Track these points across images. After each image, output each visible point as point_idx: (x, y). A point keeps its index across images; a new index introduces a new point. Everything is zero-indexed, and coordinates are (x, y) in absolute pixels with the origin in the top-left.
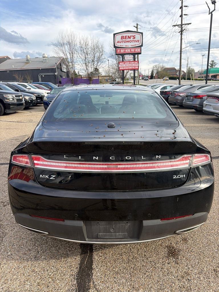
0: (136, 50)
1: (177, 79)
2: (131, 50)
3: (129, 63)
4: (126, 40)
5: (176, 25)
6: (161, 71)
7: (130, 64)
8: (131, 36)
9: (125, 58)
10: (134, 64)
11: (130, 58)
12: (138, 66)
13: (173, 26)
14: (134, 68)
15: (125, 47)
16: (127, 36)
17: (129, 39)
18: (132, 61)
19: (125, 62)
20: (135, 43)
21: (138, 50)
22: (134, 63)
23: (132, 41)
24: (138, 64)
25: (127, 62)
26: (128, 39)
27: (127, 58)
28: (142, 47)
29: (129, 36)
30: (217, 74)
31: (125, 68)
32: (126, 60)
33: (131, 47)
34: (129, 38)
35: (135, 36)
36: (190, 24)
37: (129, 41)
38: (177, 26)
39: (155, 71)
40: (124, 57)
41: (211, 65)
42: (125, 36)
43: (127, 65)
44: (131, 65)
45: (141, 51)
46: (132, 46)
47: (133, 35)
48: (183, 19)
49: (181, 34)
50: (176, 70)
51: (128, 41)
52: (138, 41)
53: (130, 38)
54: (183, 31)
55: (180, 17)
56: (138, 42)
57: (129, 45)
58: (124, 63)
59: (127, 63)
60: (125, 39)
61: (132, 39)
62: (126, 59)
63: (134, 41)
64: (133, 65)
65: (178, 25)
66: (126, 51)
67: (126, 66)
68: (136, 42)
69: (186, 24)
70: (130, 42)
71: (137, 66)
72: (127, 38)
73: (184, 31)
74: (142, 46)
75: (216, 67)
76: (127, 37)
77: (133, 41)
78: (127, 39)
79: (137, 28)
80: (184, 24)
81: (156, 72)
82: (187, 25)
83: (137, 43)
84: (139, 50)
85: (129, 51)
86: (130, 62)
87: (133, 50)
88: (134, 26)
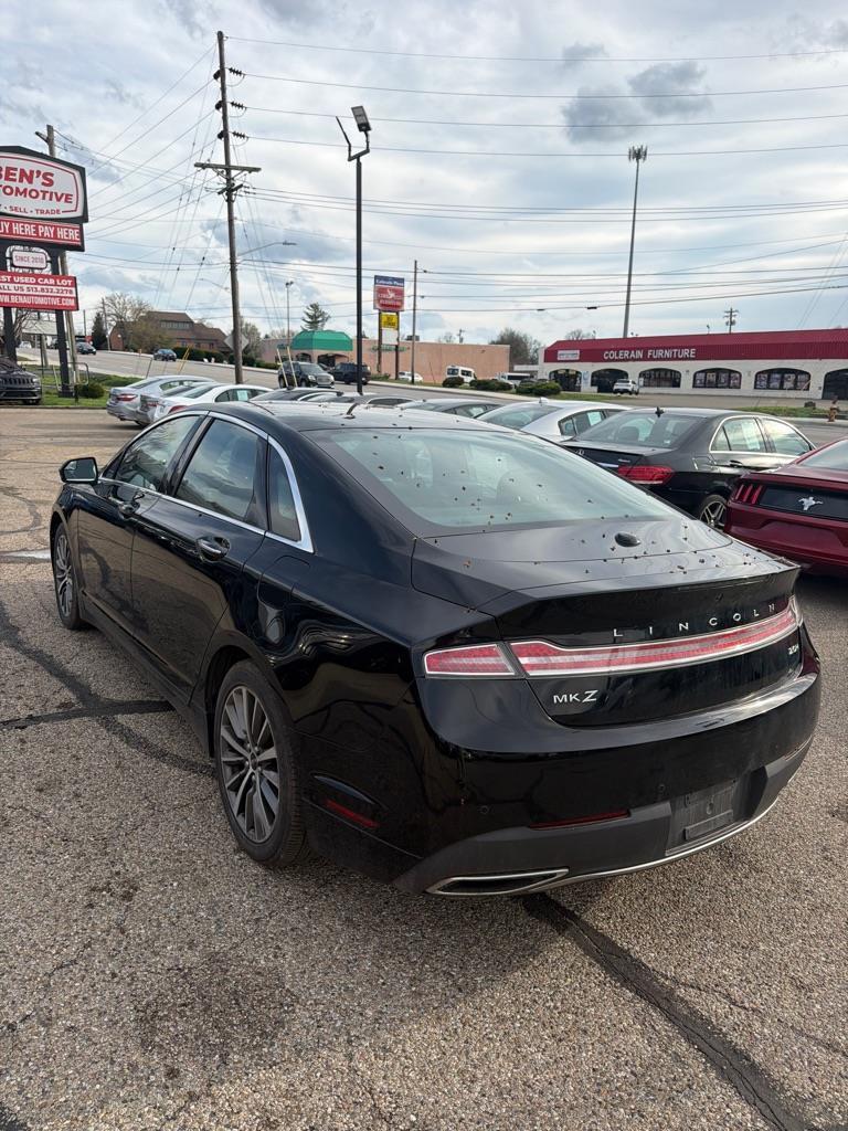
0: (62, 233)
1: (206, 360)
2: (36, 228)
3: (33, 280)
4: (14, 185)
5: (209, 166)
6: (134, 323)
7: (39, 287)
8: (32, 172)
9: (11, 258)
10: (54, 288)
11: (35, 260)
12: (76, 299)
13: (196, 165)
14: (56, 302)
15: (8, 211)
16: (16, 169)
17: (25, 185)
18: (47, 277)
19: (13, 274)
20: (54, 205)
21: (67, 234)
22: (56, 285)
23: (41, 194)
24: (73, 289)
25: (24, 275)
26: (21, 181)
27: (22, 259)
28: (85, 225)
29: (22, 171)
30: (335, 352)
31: (14, 300)
32: (16, 267)
33: (35, 215)
34: (25, 180)
35: (52, 175)
36: (257, 170)
37: (25, 190)
38: (210, 170)
39: (109, 319)
40: (11, 254)
41: (309, 320)
42: (8, 169)
43: (25, 287)
44: (42, 290)
45: (82, 241)
46: (42, 212)
47: (44, 169)
48: (231, 148)
49: (230, 201)
50: (192, 322)
51: (21, 190)
52: (68, 198)
53: (30, 181)
54: (233, 190)
55: (220, 136)
56: (66, 201)
57: (30, 207)
58: (9, 277)
59: (26, 279)
60: (7, 179)
61: (38, 183)
62: (16, 263)
63: (48, 195)
64: (53, 292)
65: (215, 167)
66: (17, 228)
67: (19, 292)
68: (59, 200)
69: (243, 169)
70: (31, 196)
71: (68, 295)
72: (17, 177)
73: (239, 192)
74: (84, 218)
75: (327, 326)
76: (18, 173)
77: (45, 192)
78: (15, 180)
79: (49, 141)
80: (236, 168)
81: (114, 323)
82: (246, 172)
83: (62, 205)
84: (74, 235)
85: (29, 230)
86: (37, 276)
87: (46, 232)
88: (37, 133)
